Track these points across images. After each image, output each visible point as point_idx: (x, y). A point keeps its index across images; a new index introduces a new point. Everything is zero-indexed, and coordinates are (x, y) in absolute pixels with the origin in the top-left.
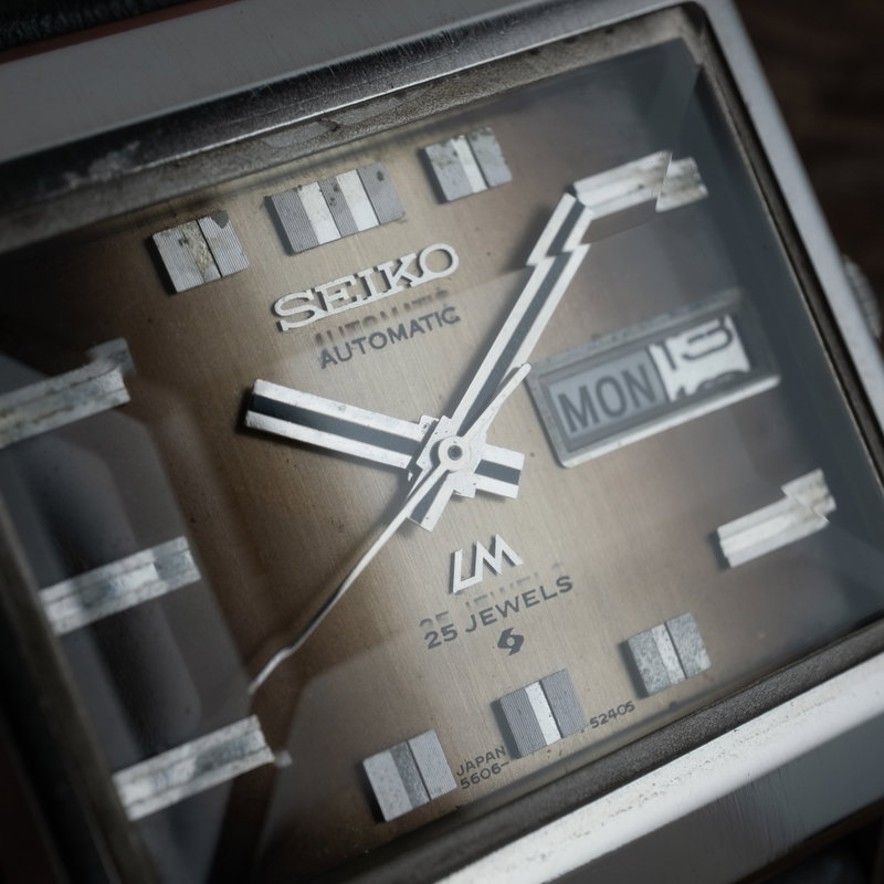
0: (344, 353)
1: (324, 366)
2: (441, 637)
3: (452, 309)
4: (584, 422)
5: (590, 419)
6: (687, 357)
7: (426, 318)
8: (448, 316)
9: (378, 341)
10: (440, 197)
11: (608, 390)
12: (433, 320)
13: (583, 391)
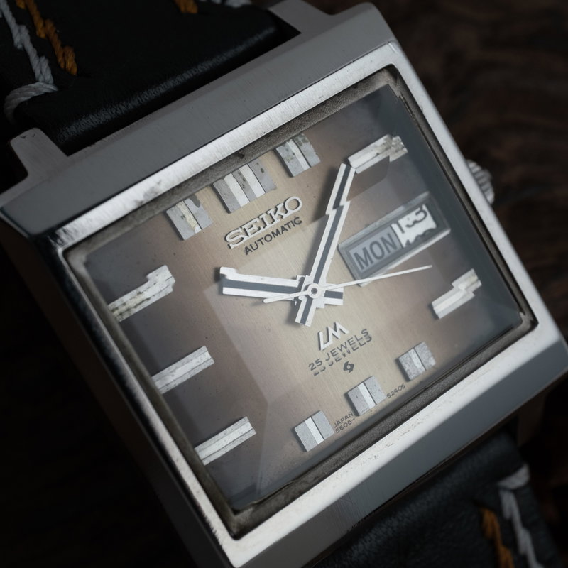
0: (255, 247)
1: (247, 254)
2: (315, 365)
3: (298, 218)
4: (367, 264)
5: (369, 262)
6: (408, 226)
7: (287, 224)
8: (297, 221)
9: (268, 238)
10: (290, 175)
11: (375, 248)
12: (291, 225)
13: (365, 250)
